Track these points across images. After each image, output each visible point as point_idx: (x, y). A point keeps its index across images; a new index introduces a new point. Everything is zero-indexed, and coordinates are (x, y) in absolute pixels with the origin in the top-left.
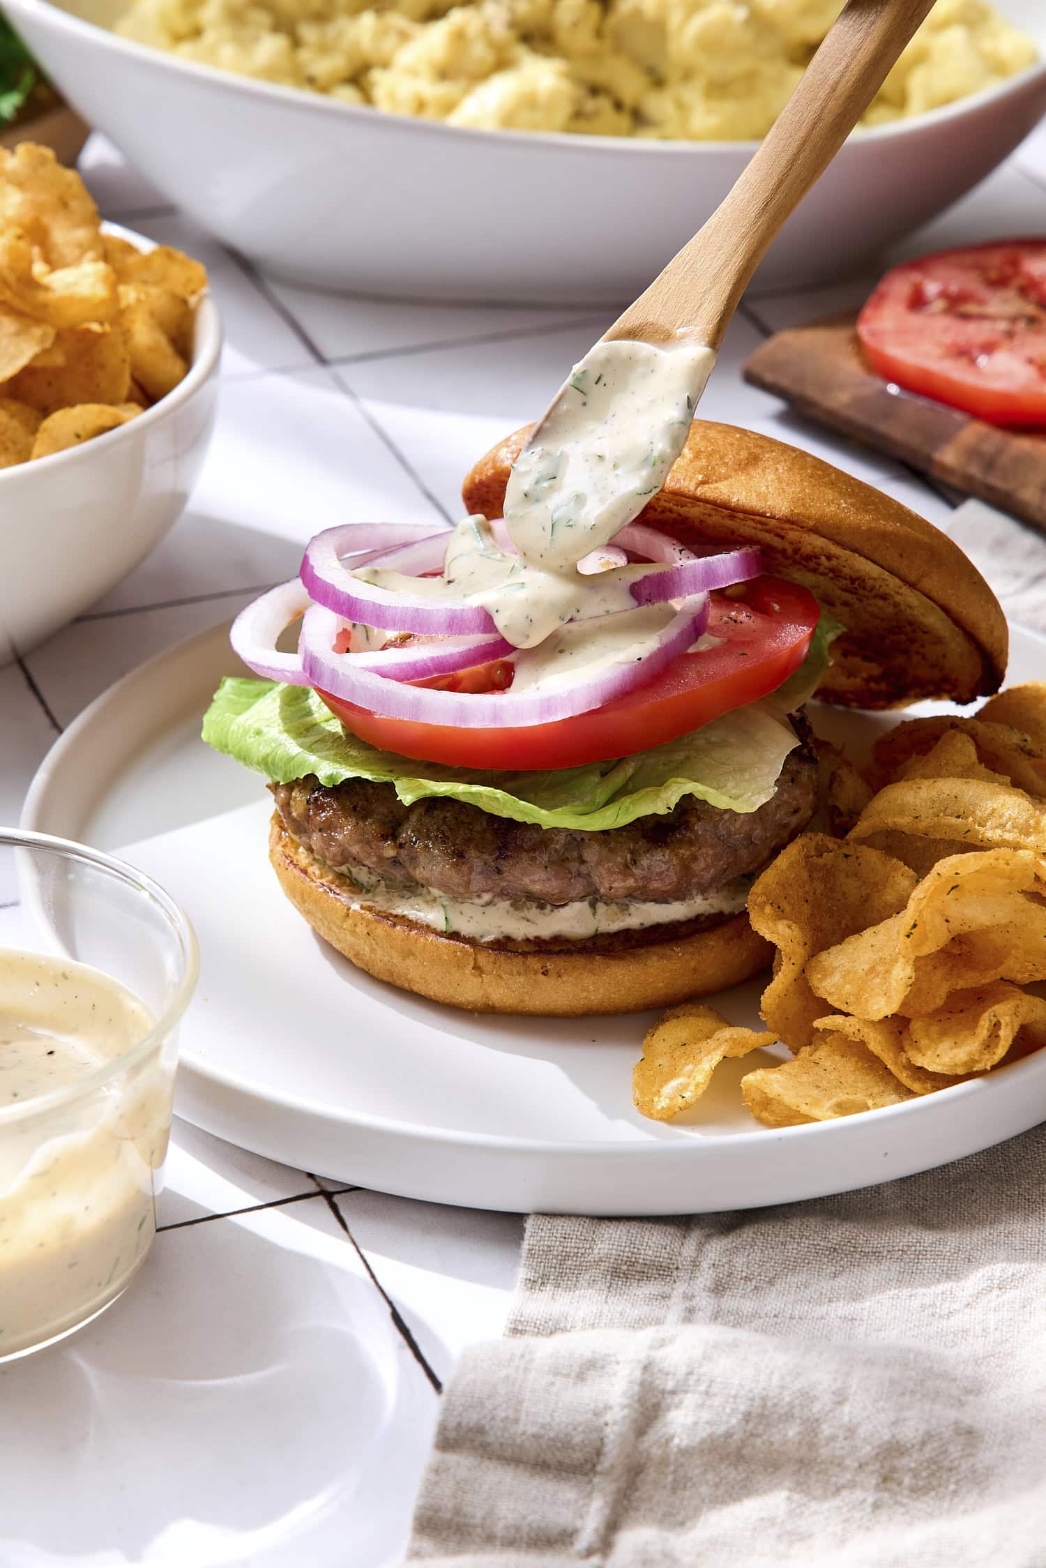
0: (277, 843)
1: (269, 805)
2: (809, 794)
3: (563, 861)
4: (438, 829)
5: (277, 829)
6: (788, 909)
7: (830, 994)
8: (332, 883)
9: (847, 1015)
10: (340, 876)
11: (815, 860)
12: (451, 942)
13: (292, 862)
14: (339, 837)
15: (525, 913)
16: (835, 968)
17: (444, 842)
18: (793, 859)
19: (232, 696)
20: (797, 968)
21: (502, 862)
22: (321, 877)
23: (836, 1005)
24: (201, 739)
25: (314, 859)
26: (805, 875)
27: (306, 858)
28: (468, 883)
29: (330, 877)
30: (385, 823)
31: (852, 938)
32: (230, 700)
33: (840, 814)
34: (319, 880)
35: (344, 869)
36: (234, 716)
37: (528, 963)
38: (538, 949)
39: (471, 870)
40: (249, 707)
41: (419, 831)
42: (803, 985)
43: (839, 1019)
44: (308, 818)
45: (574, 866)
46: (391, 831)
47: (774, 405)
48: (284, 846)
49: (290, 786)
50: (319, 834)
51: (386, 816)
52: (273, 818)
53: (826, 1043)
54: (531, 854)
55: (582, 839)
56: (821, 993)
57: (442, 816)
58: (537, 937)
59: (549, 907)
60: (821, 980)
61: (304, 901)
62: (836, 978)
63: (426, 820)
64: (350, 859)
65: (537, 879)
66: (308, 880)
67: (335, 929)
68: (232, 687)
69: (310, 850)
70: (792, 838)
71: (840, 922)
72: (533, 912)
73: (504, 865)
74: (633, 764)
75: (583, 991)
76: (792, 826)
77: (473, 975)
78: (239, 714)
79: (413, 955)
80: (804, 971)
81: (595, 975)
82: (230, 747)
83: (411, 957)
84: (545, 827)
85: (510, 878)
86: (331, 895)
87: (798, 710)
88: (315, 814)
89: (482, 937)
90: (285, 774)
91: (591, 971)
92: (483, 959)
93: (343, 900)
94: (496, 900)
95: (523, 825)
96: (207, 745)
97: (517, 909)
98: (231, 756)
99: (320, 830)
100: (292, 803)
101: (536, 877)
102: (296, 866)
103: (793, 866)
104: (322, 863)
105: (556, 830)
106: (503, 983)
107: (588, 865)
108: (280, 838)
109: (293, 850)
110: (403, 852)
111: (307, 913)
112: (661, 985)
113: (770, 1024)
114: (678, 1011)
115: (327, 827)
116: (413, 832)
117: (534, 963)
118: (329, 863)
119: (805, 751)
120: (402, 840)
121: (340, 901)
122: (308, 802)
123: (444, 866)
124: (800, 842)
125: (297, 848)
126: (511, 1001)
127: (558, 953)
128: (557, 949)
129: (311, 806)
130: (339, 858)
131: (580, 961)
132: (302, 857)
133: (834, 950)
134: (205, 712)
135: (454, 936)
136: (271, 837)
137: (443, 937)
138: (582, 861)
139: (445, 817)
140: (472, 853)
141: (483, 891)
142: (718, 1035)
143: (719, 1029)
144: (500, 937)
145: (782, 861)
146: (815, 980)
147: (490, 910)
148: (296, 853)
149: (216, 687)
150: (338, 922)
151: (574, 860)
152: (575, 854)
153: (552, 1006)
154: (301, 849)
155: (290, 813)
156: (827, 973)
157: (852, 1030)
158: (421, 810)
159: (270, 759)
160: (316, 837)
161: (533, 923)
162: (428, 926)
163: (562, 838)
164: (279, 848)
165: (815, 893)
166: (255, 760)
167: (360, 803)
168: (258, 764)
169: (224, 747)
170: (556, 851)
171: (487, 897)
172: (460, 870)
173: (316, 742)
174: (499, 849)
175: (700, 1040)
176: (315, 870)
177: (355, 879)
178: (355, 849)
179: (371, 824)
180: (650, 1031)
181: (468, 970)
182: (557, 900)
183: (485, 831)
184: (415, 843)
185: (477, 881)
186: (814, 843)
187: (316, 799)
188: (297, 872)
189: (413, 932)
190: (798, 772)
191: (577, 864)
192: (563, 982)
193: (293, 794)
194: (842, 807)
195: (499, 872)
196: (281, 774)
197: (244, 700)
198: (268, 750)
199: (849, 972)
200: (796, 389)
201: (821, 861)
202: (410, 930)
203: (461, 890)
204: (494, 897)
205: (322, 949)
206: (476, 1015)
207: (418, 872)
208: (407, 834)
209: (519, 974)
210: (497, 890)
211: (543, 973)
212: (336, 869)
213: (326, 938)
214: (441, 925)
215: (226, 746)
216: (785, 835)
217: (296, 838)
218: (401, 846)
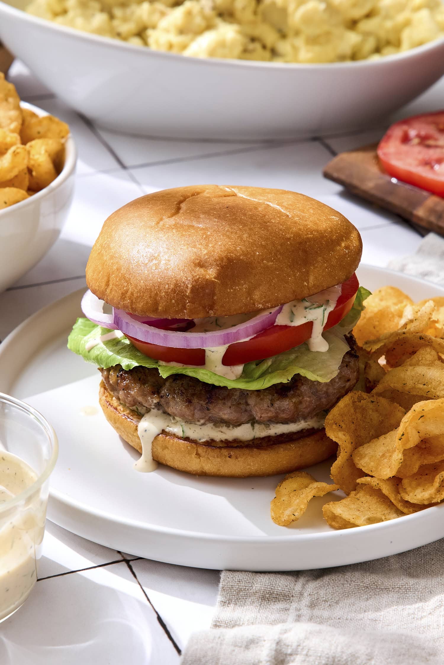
0: (103, 395)
1: (99, 377)
2: (355, 372)
3: (238, 404)
4: (179, 389)
5: (102, 389)
6: (344, 426)
7: (363, 466)
8: (129, 414)
9: (372, 477)
10: (133, 411)
11: (357, 403)
12: (185, 442)
13: (110, 404)
14: (132, 393)
15: (220, 429)
16: (366, 455)
17: (182, 395)
18: (346, 403)
19: (82, 327)
20: (348, 454)
21: (209, 404)
22: (124, 411)
23: (366, 472)
24: (67, 347)
25: (121, 403)
26: (352, 410)
27: (117, 402)
28: (193, 415)
29: (128, 412)
30: (154, 386)
31: (375, 440)
32: (81, 329)
33: (370, 382)
34: (123, 413)
35: (134, 408)
36: (82, 337)
37: (222, 452)
38: (226, 445)
39: (195, 409)
40: (90, 332)
41: (170, 390)
42: (351, 462)
43: (368, 479)
44: (118, 384)
45: (243, 407)
46: (156, 390)
47: (338, 188)
48: (106, 397)
49: (109, 370)
50: (123, 392)
51: (154, 383)
52: (100, 384)
53: (363, 490)
54: (223, 401)
55: (247, 394)
56: (360, 466)
57: (181, 383)
58: (226, 440)
59: (231, 426)
60: (359, 460)
61: (116, 423)
62: (366, 459)
63: (174, 385)
64: (138, 403)
65: (226, 413)
66: (118, 413)
67: (130, 436)
68: (81, 322)
69: (118, 399)
70: (346, 393)
71: (369, 433)
72: (224, 429)
73: (211, 406)
74: (271, 360)
75: (248, 465)
76: (347, 387)
77: (196, 457)
78: (85, 336)
79: (167, 448)
80: (351, 456)
81: (254, 458)
82: (81, 352)
83: (166, 449)
84: (229, 388)
85: (214, 412)
86: (129, 420)
87: (349, 333)
88: (121, 382)
89: (200, 439)
90: (106, 364)
91: (252, 456)
92: (200, 450)
93: (134, 422)
94: (207, 422)
95: (219, 387)
96: (70, 350)
97: (216, 427)
98: (81, 356)
99: (123, 390)
100: (110, 376)
101: (225, 412)
102: (112, 406)
103: (346, 406)
104: (124, 406)
105: (234, 389)
106: (210, 462)
107: (250, 406)
108: (104, 393)
109: (110, 399)
110: (163, 400)
111: (117, 428)
112: (285, 462)
113: (335, 481)
114: (292, 475)
115: (127, 388)
116: (167, 390)
117: (225, 452)
118: (127, 405)
119: (353, 352)
120: (162, 395)
121: (133, 423)
122: (118, 376)
123: (182, 407)
124: (350, 394)
125: (112, 398)
126: (214, 470)
127: (236, 447)
128: (236, 445)
129: (119, 378)
130: (132, 402)
131: (246, 451)
132: (115, 402)
133: (365, 446)
134: (69, 334)
135: (187, 439)
136: (100, 392)
137: (181, 439)
138: (247, 404)
139: (182, 384)
140: (195, 401)
141: (200, 419)
142: (311, 486)
143: (312, 483)
144: (209, 440)
145: (341, 404)
146: (356, 460)
147: (204, 427)
148: (112, 400)
149: (74, 322)
150: (132, 433)
151: (243, 404)
152: (244, 401)
153: (233, 472)
154: (114, 398)
155: (109, 382)
156: (362, 457)
157: (375, 484)
158: (171, 380)
159: (99, 357)
160: (121, 393)
161: (224, 433)
162: (174, 435)
163: (238, 393)
164: (104, 398)
165: (357, 419)
166: (92, 357)
167: (142, 377)
168: (94, 359)
169: (78, 352)
170: (235, 399)
171: (202, 421)
172: (190, 409)
173: (121, 349)
174: (208, 398)
175: (302, 488)
176: (120, 408)
177: (140, 413)
178: (140, 399)
179: (147, 387)
180: (279, 484)
181: (194, 455)
182: (236, 423)
183: (201, 390)
184: (168, 396)
185: (198, 414)
186: (357, 396)
187: (121, 375)
188: (112, 409)
189: (168, 437)
190: (349, 362)
191: (245, 406)
192: (239, 461)
193: (111, 373)
194: (370, 379)
195: (208, 409)
196: (104, 364)
197: (87, 329)
198: (98, 353)
199: (372, 456)
200: (348, 180)
201: (360, 404)
202: (166, 437)
203: (190, 418)
204: (206, 421)
205: (124, 445)
206: (197, 476)
207: (169, 410)
208: (164, 391)
209: (218, 457)
210: (207, 418)
211: (229, 457)
212: (131, 408)
213: (126, 440)
214: (181, 434)
215: (79, 351)
216: (343, 392)
217: (112, 393)
218: (162, 397)
